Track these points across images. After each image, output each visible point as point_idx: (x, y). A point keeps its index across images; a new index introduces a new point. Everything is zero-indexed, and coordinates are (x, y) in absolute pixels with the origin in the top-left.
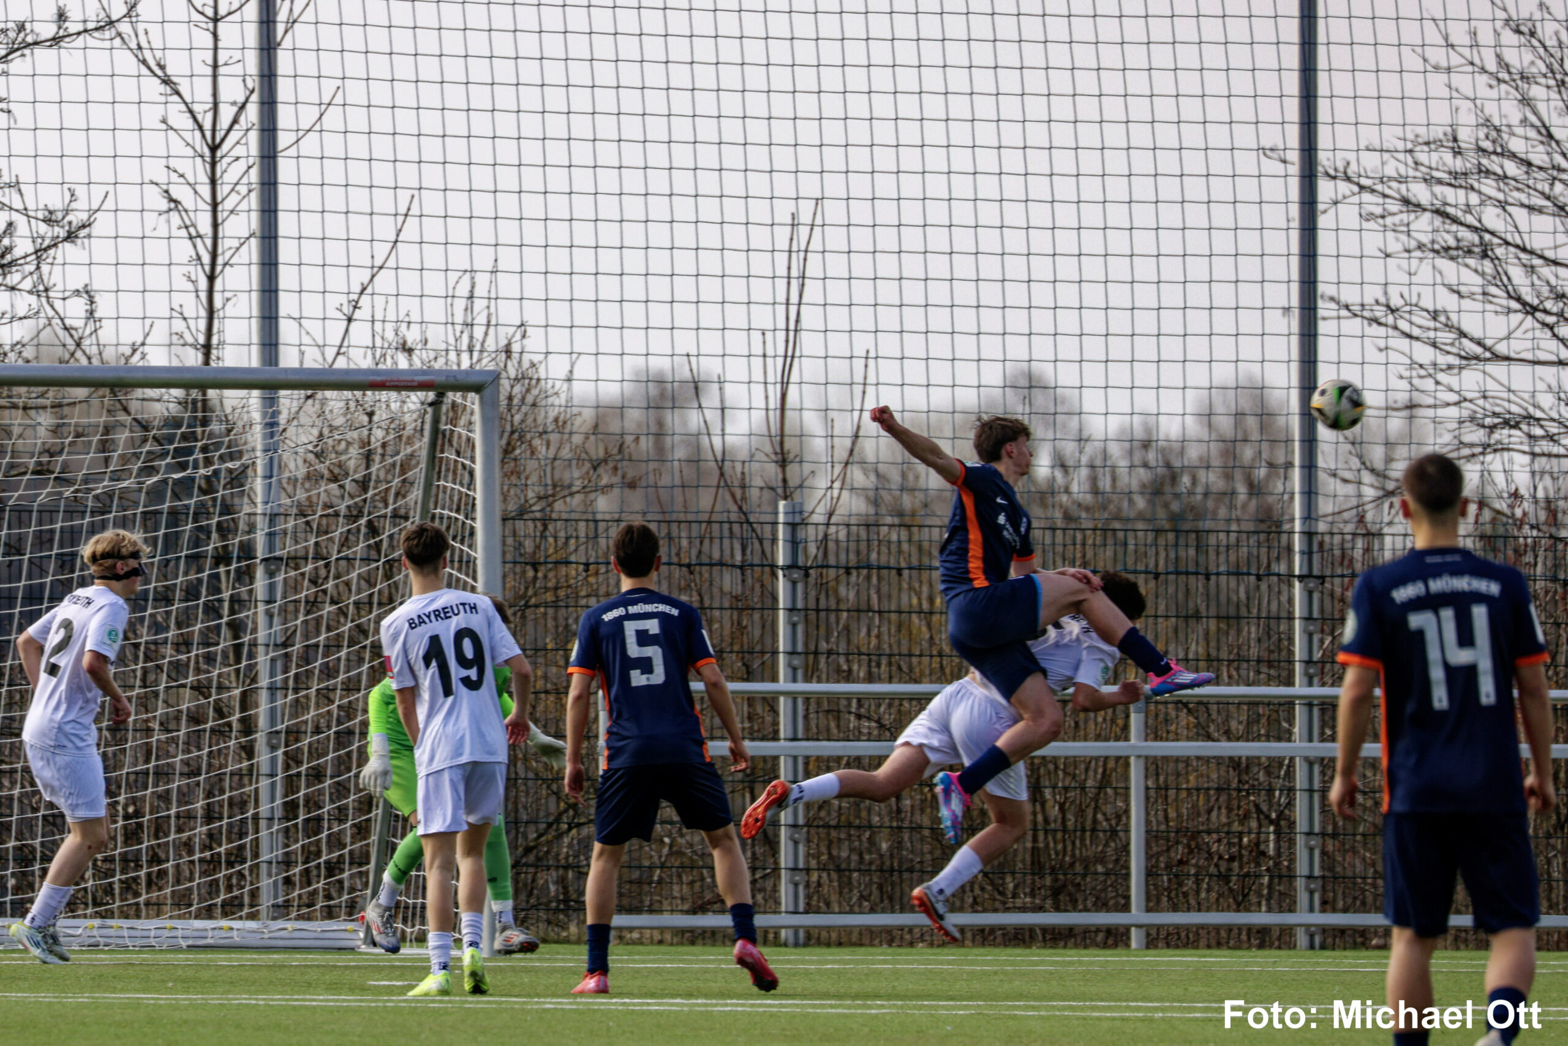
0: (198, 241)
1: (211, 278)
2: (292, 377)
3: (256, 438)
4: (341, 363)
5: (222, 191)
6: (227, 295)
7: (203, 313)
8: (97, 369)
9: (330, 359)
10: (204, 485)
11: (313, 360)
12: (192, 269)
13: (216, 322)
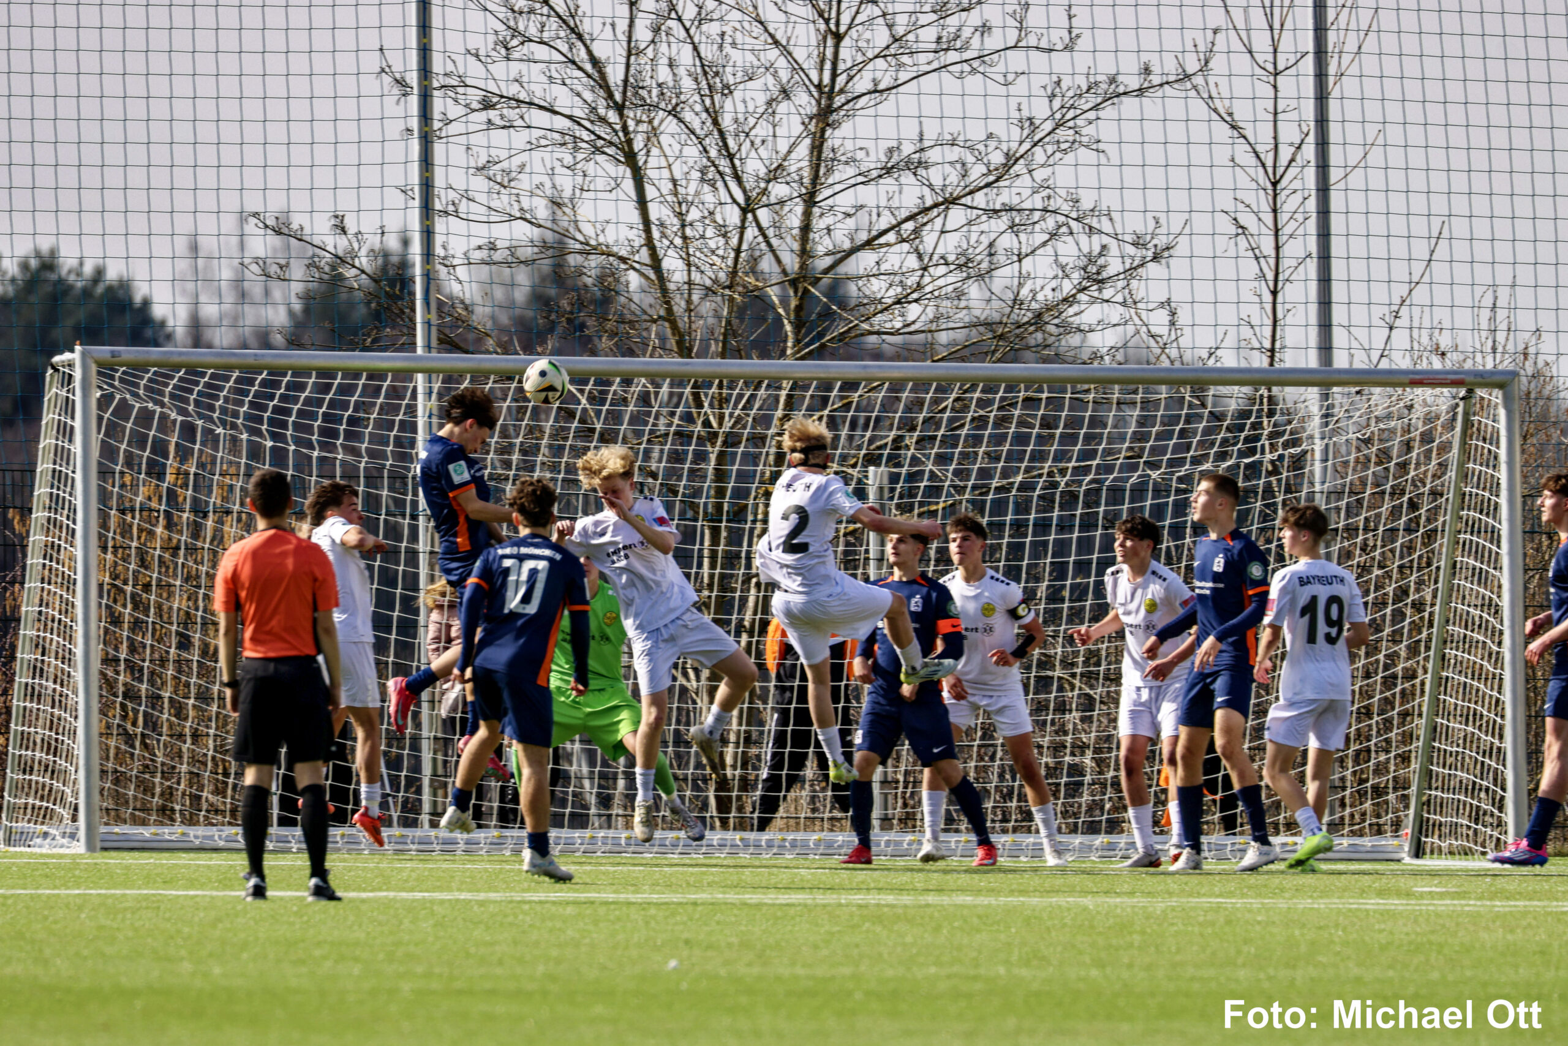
0: (1262, 260)
1: (1274, 293)
2: (1344, 377)
3: (1314, 425)
4: (1384, 365)
5: (1283, 218)
6: (1287, 306)
7: (1270, 322)
8: (1178, 370)
9: (1375, 361)
10: (1270, 468)
11: (1361, 362)
12: (1256, 284)
13: (1278, 328)
